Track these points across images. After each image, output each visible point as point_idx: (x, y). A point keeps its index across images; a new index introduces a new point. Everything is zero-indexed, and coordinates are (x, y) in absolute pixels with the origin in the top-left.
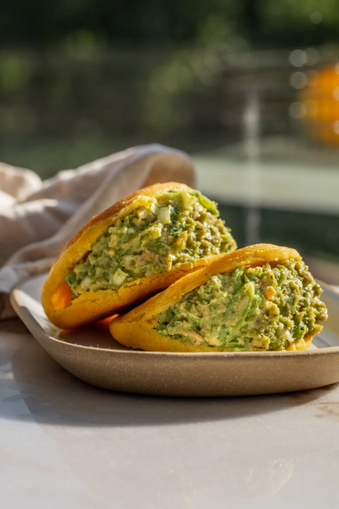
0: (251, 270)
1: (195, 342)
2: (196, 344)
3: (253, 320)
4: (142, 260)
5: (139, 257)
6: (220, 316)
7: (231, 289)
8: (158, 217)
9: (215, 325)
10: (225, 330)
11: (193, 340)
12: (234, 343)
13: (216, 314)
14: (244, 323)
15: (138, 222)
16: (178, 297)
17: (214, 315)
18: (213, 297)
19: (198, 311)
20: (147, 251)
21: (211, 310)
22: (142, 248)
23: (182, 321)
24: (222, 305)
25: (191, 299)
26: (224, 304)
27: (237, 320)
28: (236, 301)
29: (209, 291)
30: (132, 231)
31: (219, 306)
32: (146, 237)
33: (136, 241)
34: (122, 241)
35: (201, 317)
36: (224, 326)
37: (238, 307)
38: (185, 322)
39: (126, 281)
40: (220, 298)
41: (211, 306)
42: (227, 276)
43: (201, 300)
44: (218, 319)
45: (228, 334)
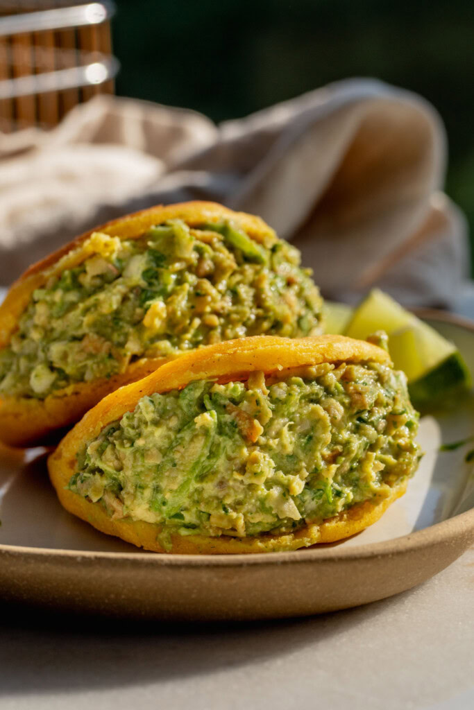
0: (220, 388)
1: (114, 512)
2: (114, 516)
3: (212, 480)
4: (82, 351)
5: (76, 346)
6: (150, 470)
7: (174, 423)
8: (125, 273)
9: (140, 487)
10: (160, 496)
11: (111, 509)
12: (177, 520)
13: (143, 466)
14: (194, 485)
15: (87, 280)
16: (94, 428)
17: (139, 469)
18: (140, 435)
19: (117, 458)
20: (91, 334)
21: (135, 459)
22: (85, 329)
23: (94, 474)
24: (155, 451)
25: (111, 435)
26: (160, 450)
27: (180, 478)
28: (180, 444)
29: (135, 423)
30: (72, 297)
31: (149, 453)
32: (93, 309)
33: (73, 316)
34: (55, 315)
35: (120, 469)
36: (157, 489)
37: (183, 456)
38: (97, 475)
39: (54, 386)
40: (151, 438)
41: (137, 451)
42: (172, 398)
43: (121, 438)
44: (147, 475)
45: (164, 503)
